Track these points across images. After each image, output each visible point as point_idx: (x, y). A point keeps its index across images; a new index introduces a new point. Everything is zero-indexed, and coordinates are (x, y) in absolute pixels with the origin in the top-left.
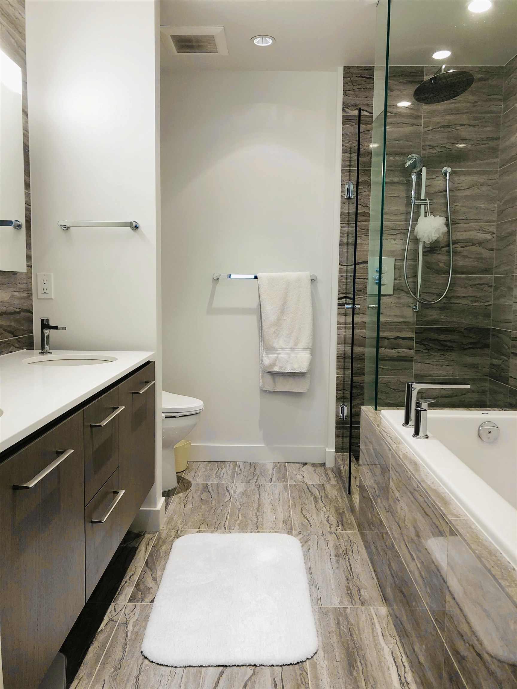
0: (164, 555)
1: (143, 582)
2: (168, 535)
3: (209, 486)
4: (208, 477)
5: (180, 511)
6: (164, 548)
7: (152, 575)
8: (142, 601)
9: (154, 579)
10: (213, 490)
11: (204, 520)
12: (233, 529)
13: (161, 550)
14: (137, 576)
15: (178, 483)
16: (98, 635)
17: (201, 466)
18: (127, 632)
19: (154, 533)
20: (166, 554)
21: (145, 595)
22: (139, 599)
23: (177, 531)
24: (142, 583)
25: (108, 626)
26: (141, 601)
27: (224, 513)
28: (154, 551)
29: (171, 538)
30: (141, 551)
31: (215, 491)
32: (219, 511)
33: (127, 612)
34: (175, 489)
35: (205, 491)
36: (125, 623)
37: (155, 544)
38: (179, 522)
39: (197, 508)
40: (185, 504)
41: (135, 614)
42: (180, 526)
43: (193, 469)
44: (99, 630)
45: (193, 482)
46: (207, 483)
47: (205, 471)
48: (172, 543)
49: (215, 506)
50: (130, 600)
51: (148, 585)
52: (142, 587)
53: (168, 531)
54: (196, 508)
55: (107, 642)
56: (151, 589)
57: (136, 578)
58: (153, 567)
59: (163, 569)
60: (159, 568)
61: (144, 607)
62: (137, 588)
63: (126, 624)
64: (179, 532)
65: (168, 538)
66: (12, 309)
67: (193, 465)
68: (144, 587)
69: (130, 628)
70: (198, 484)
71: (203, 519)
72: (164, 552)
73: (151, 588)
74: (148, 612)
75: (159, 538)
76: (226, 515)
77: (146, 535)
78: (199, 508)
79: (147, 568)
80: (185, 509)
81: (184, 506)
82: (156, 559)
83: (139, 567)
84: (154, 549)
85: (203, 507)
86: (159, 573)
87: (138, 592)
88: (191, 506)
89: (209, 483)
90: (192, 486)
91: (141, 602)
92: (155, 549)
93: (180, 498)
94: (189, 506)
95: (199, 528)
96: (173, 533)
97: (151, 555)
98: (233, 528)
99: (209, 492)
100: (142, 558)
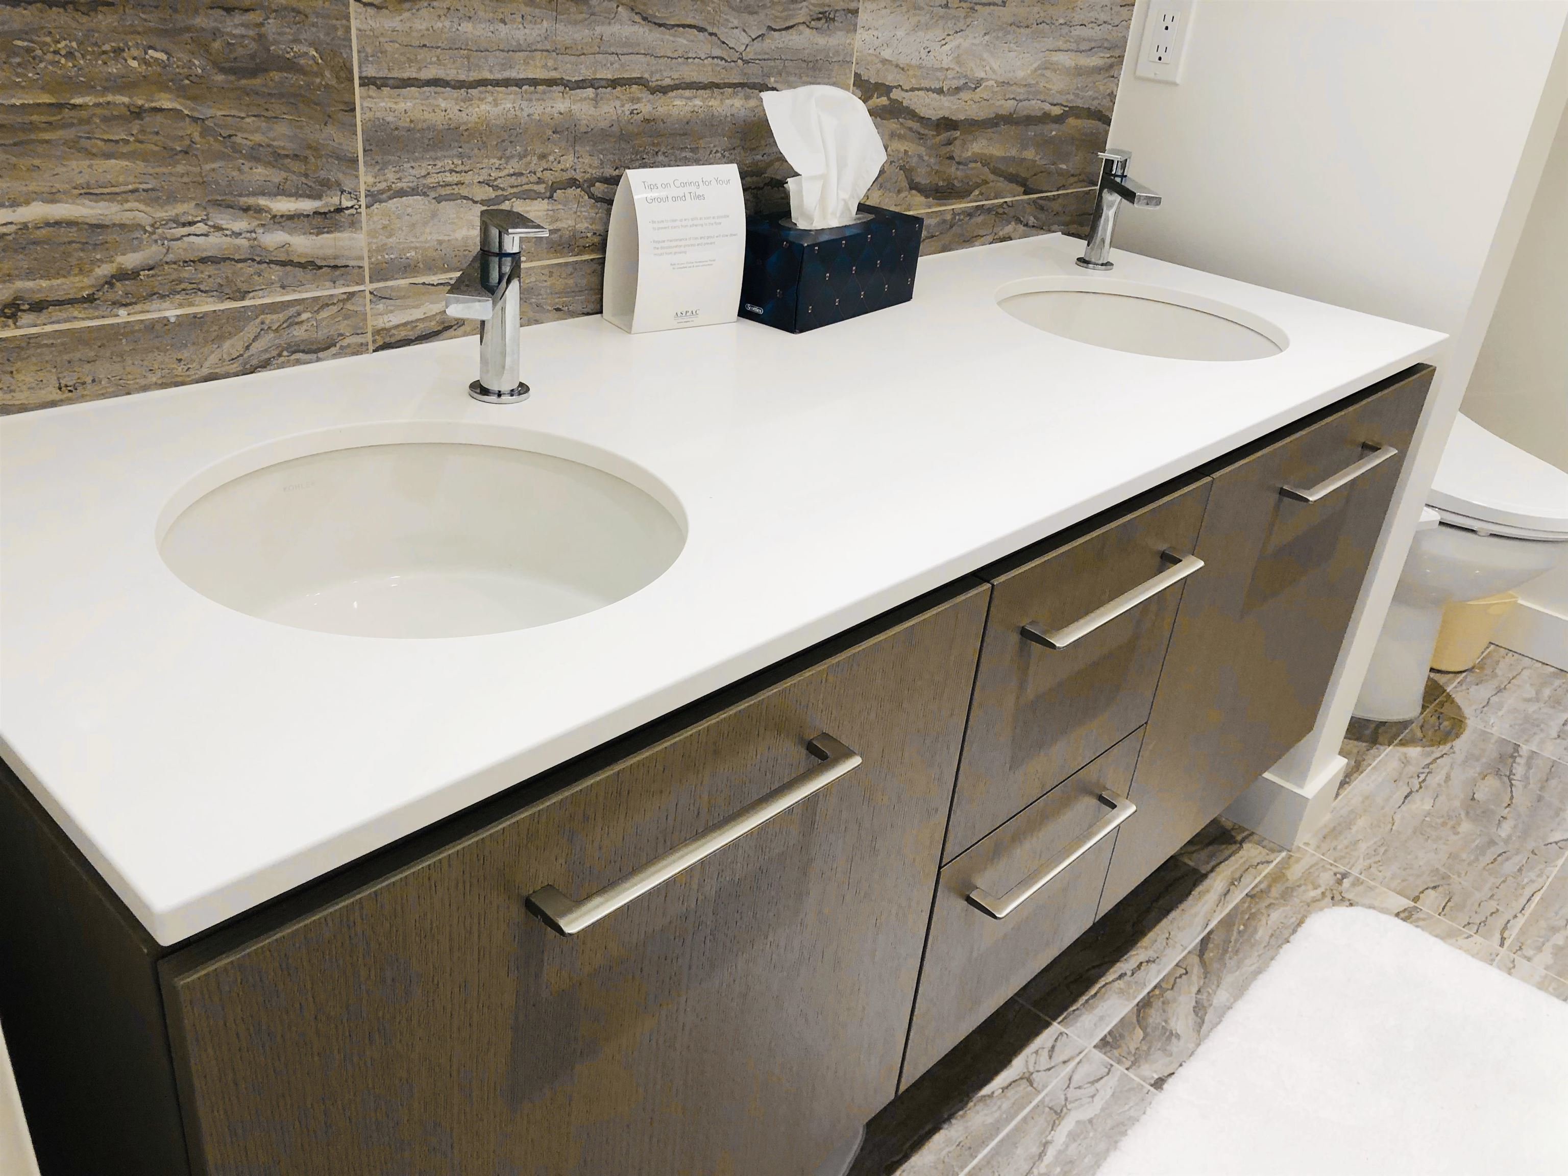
0: (1267, 938)
1: (1163, 1003)
2: (1308, 878)
3: (1518, 760)
4: (1530, 724)
5: (1383, 808)
6: (1276, 916)
7: (1199, 991)
8: (1133, 1063)
9: (1199, 1009)
10: (1526, 778)
11: (1445, 877)
12: (1529, 959)
13: (1264, 921)
14: (1159, 972)
15: (1424, 707)
16: (975, 1105)
17: (1526, 673)
18: (1046, 1145)
19: (1272, 851)
20: (1273, 942)
21: (1149, 1048)
22: (1129, 1053)
23: (1344, 876)
24: (1160, 1004)
25: (1010, 1093)
26: (1128, 1064)
27: (1526, 880)
28: (1243, 913)
29: (1313, 894)
30: (1208, 891)
31: (1531, 786)
32: (1509, 867)
33: (1076, 1078)
34: (1404, 724)
35: (1498, 773)
36: (1056, 1112)
37: (1258, 889)
38: (1363, 847)
39: (1444, 824)
40: (1411, 792)
41: (1093, 1097)
42: (1361, 864)
43: (1494, 675)
44: (986, 1091)
45: (1473, 723)
46: (1517, 747)
47: (1529, 700)
48: (1310, 913)
49: (1507, 841)
50: (1104, 1044)
51: (1175, 1019)
52: (1154, 1016)
53: (1316, 864)
54: (1440, 821)
55: (984, 1143)
56: (1174, 1040)
57: (1153, 977)
58: (1216, 965)
59: (1240, 991)
60: (1229, 979)
61: (1130, 1090)
62: (1139, 1011)
63: (1058, 1114)
64: (1346, 883)
65: (1303, 888)
66: (1035, 106)
67: (1502, 665)
68: (1158, 1020)
69: (1060, 1136)
70: (1484, 736)
71: (1443, 870)
72: (1270, 932)
73: (1178, 1036)
74: (1132, 1113)
75: (1278, 877)
76: (1528, 892)
77: (1246, 846)
78: (1451, 823)
79: (1196, 960)
80: (1404, 808)
81: (1406, 797)
82: (1236, 941)
83: (1178, 945)
84: (1246, 905)
85: (1466, 827)
86: (1221, 996)
87: (1134, 1028)
88: (1427, 806)
89: (1525, 749)
90: (1465, 737)
91: (1127, 1066)
92: (1249, 907)
93: (1405, 761)
94: (1422, 804)
95: (1416, 899)
96: (1326, 879)
97: (1227, 923)
98: (1530, 953)
99: (1510, 780)
100: (1199, 920)
